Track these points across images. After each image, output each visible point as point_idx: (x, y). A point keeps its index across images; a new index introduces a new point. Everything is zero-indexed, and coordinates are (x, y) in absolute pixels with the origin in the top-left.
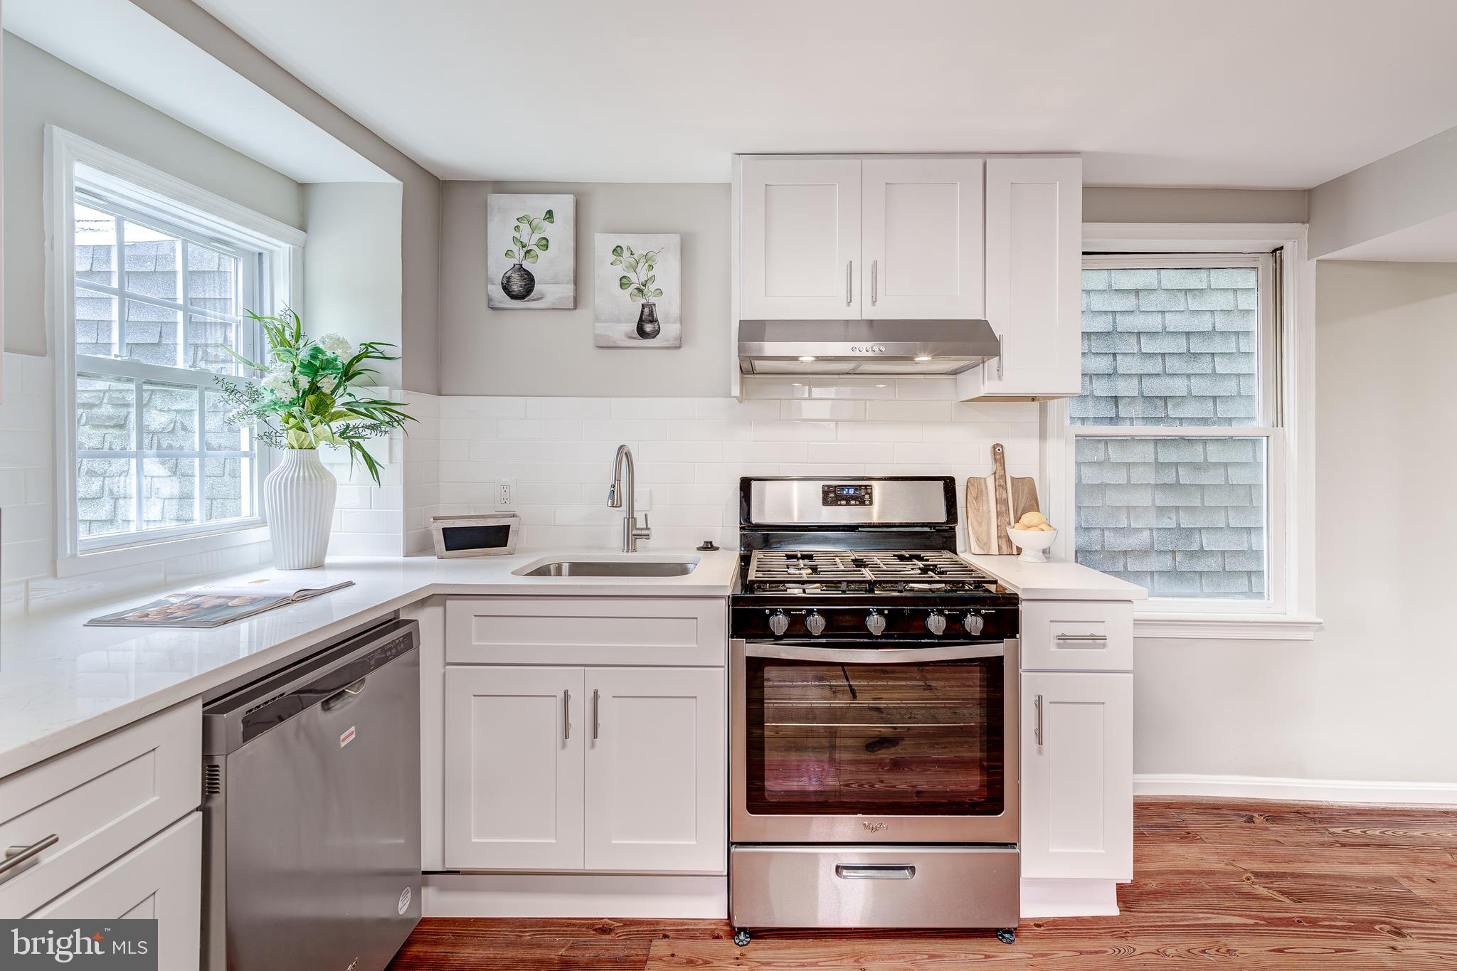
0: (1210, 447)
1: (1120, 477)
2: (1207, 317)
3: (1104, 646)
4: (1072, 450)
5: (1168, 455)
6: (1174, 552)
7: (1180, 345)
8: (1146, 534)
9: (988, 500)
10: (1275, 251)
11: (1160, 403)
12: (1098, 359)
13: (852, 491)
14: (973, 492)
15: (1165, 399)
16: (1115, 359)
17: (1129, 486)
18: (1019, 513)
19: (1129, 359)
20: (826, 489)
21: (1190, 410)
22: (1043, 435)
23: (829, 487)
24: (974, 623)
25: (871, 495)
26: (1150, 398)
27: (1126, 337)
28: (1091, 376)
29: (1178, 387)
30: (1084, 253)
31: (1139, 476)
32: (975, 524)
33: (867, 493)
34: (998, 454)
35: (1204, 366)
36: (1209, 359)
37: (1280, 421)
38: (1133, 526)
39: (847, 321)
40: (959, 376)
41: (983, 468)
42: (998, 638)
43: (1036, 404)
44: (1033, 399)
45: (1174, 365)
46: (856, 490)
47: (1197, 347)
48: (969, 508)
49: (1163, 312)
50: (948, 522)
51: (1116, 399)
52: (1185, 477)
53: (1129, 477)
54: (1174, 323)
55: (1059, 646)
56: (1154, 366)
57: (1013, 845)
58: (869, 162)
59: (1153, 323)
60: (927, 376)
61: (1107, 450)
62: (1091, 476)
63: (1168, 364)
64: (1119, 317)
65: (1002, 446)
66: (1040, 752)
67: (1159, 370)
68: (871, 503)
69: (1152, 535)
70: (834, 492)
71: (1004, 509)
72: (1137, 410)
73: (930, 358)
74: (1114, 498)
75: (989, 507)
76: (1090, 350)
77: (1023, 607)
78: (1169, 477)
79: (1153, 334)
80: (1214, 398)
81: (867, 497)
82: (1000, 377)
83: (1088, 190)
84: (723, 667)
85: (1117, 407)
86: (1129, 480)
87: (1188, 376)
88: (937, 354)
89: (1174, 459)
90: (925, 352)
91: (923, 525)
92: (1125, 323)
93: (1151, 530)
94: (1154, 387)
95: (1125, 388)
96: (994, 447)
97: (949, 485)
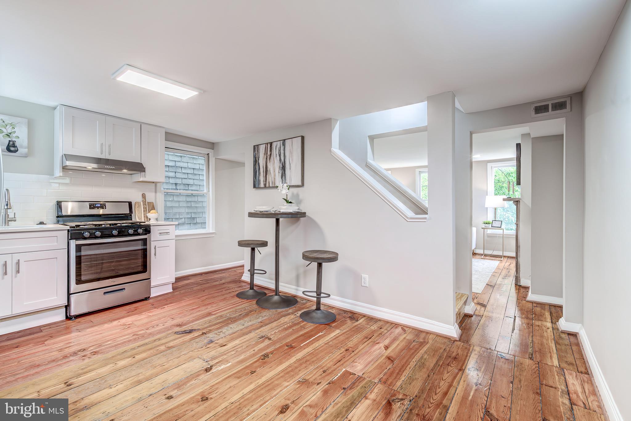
0: (199, 197)
1: (177, 205)
2: (198, 165)
3: (169, 234)
4: (163, 196)
5: (189, 199)
6: (190, 223)
7: (191, 171)
8: (184, 219)
9: (141, 208)
10: (208, 154)
11: (187, 186)
12: (171, 173)
13: (99, 205)
14: (137, 206)
15: (188, 185)
16: (175, 173)
17: (179, 207)
18: (150, 210)
19: (179, 174)
20: (90, 204)
21: (194, 188)
22: (156, 192)
23: (91, 204)
24: (140, 231)
25: (106, 206)
26: (184, 184)
27: (178, 168)
28: (169, 177)
29: (191, 182)
30: (165, 147)
31: (182, 204)
32: (137, 214)
33: (104, 206)
34: (144, 196)
35: (197, 177)
36: (198, 175)
37: (209, 191)
38: (180, 217)
39: (101, 159)
40: (132, 175)
41: (140, 199)
42: (146, 234)
43: (154, 184)
44: (153, 183)
45: (190, 176)
46: (100, 205)
47: (196, 172)
48: (136, 210)
49: (188, 163)
50: (130, 213)
51: (176, 184)
52: (193, 205)
53: (179, 204)
54: (190, 165)
55: (160, 235)
56: (186, 176)
57: (149, 279)
58: (108, 118)
59: (185, 165)
60: (123, 174)
61: (173, 197)
62: (169, 204)
63: (189, 176)
64: (176, 163)
65: (145, 194)
66: (155, 258)
67: (186, 177)
68: (106, 208)
69: (185, 219)
70: (93, 205)
71: (145, 210)
72: (182, 187)
73: (127, 171)
74: (175, 210)
75: (141, 209)
76: (169, 170)
77: (152, 227)
78: (189, 205)
79: (185, 168)
80: (200, 185)
81: (104, 207)
82: (145, 177)
83: (166, 132)
84: (66, 249)
85: (176, 186)
86: (179, 206)
87: (194, 179)
88: (129, 170)
89: (190, 200)
90: (125, 169)
91: (122, 214)
92: (178, 164)
93: (185, 218)
94: (185, 181)
95: (179, 181)
96: (143, 194)
97: (130, 204)
